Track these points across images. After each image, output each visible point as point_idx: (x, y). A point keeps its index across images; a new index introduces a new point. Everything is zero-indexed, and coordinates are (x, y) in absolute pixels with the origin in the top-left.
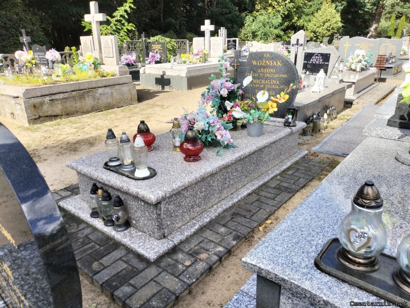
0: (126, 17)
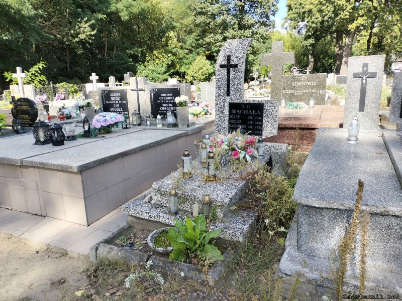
0: (40, 72)
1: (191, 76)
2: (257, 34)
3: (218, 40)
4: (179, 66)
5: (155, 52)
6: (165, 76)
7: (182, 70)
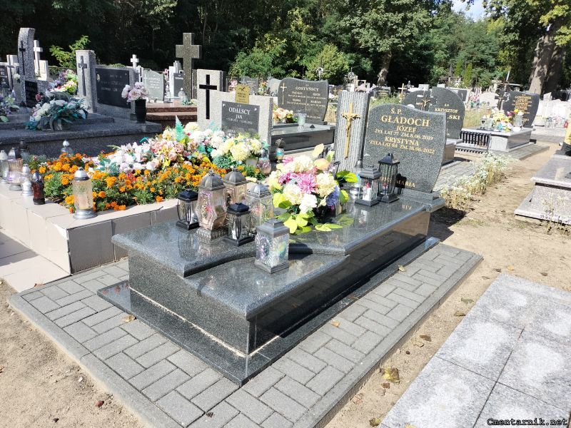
1: (312, 72)
2: (412, 19)
3: (355, 24)
4: (298, 58)
5: (267, 35)
6: (278, 69)
7: (303, 63)
